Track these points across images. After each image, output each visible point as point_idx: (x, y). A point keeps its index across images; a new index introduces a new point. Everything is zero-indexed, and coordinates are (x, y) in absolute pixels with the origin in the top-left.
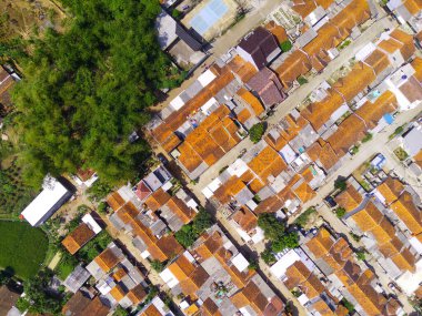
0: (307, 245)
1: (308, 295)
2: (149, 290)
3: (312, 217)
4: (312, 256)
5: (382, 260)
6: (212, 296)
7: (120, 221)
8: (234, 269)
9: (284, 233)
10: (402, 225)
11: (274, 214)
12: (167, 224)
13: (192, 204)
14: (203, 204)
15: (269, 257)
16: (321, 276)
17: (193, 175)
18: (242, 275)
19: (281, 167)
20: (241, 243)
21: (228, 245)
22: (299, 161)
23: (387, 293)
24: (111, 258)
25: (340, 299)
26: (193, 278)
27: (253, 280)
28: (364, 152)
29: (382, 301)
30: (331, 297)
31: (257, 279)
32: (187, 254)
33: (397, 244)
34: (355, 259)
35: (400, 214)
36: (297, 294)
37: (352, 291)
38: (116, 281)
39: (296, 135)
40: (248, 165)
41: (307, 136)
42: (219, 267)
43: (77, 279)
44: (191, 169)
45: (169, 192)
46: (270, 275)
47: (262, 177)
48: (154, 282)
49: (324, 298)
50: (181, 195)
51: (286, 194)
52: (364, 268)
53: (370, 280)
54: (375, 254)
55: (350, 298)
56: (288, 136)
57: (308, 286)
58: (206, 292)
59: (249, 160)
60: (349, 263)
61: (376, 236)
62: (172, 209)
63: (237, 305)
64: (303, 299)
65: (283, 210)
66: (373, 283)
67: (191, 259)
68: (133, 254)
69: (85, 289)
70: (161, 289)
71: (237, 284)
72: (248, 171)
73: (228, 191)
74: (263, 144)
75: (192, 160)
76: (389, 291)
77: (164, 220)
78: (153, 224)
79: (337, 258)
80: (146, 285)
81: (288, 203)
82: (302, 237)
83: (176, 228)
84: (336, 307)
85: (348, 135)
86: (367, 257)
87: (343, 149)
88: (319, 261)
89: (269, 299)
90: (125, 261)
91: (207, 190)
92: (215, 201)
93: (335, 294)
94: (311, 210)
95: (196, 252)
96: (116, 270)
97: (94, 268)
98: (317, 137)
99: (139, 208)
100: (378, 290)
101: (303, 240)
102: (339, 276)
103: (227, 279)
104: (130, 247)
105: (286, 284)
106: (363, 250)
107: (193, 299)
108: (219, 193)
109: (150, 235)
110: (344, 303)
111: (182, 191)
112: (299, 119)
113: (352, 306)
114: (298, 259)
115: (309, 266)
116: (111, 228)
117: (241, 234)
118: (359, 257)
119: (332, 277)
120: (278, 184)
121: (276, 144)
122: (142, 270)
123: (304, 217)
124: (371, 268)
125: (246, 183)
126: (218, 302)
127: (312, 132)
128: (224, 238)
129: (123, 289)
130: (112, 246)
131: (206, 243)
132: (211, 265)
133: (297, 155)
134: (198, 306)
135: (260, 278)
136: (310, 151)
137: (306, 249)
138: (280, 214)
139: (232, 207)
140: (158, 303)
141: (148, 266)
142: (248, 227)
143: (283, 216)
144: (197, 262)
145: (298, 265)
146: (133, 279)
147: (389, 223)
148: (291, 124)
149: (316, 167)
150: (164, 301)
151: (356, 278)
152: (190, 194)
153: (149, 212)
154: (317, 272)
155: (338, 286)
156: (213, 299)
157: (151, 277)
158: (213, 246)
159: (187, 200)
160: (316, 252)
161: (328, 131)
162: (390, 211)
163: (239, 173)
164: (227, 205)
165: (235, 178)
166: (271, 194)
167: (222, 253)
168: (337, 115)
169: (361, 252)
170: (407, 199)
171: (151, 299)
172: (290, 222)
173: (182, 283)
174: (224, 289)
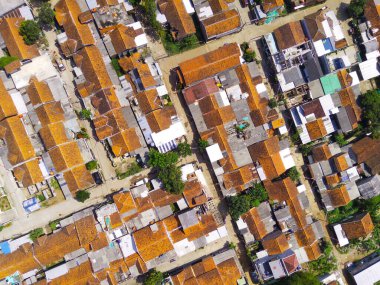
0: (139, 146)
1: (156, 93)
2: (309, 154)
3: (124, 169)
4: (139, 133)
5: (64, 101)
6: (252, 127)
7: (315, 230)
8: (222, 148)
9: (160, 167)
10: (29, 130)
11: (163, 188)
12: (272, 213)
13: (242, 224)
14: (228, 218)
15: (179, 149)
16: (135, 108)
17: (231, 254)
18: (216, 139)
19: (141, 235)
20: (204, 165)
21: (219, 171)
22: (118, 233)
23: (69, 61)
24: (335, 197)
25: (123, 77)
26: (266, 153)
27: (205, 129)
28: (43, 217)
29: (79, 59)
30: (133, 83)
31: (202, 127)
32: (263, 177)
33: (41, 113)
34: (94, 113)
35: (28, 143)
36: (165, 97)
37: (108, 81)
38: (339, 175)
39: (113, 264)
40: (171, 248)
41: (101, 260)
42: (236, 154)
43: (372, 188)
44: (230, 262)
45: (261, 248)
46: (186, 125)
47: (164, 234)
48: (300, 156)
49: (141, 87)
50: (249, 238)
51: (143, 204)
52: (87, 101)
53: (85, 85)
54: (70, 110)
55: (113, 74)
56: (119, 264)
57: (153, 103)
58: (257, 134)
59: (171, 253)
60: (101, 112)
61: (64, 132)
62: (262, 226)
63: (229, 110)
64: (162, 90)
65: (152, 188)
66: (81, 80)
67: (261, 171)
68: (311, 191)
69: (367, 174)
70: (295, 148)
71: (223, 130)
72: (174, 242)
73: (202, 227)
74: (149, 265)
75: (228, 272)
76: (66, 63)
77: (274, 218)
78: (285, 219)
79: (112, 121)
80: (310, 158)
81: (145, 194)
82: (142, 155)
83: (266, 206)
84: (131, 73)
85: (57, 248)
86: (80, 110)
87: (67, 233)
88: (132, 125)
89: (196, 103)
90: (322, 189)
91: (222, 234)
92: (218, 220)
93: (126, 84)
94: (120, 175)
95: (254, 176)
96: (334, 185)
97: (353, 193)
98: (90, 254)
99: (293, 237)
100: (79, 71)
101: (142, 152)
102: (117, 103)
103: (232, 138)
104: (312, 198)
105: (174, 113)
106: (80, 116)
107: (272, 132)
108: (213, 228)
109: (293, 208)
110: (121, 71)
111: (247, 241)
112: (102, 279)
113: (112, 64)
114: (154, 135)
115: (144, 123)
116: (323, 225)
117: (203, 178)
118: (89, 113)
119: (124, 103)
120: (148, 216)
121: (135, 260)
122: (308, 174)
123: (132, 170)
124: (77, 94)
125: (181, 229)
126: (247, 119)
127: (94, 261)
128: (220, 180)
129: (333, 162)
130: (329, 208)
131: (242, 183)
132: (243, 158)
133: (118, 242)
134: (270, 123)
135: (198, 127)
136: (103, 244)
137: (142, 142)
138: (157, 185)
139: (203, 209)
140: (305, 138)
141: (302, 177)
142: (194, 184)
143: (154, 182)
144: (255, 165)
145: (156, 128)
146: (320, 169)
147: (44, 138)
148: (114, 276)
149: (104, 226)
150: (299, 138)
151: (100, 95)
152: (239, 235)
153: (285, 230)
154: (139, 114)
155: (121, 92)
156: (252, 124)
157: (302, 162)
158: (236, 177)
159: (245, 230)
160: (132, 135)
161: (76, 257)
162: (36, 150)
163: (185, 242)
164: (208, 213)
165: (190, 238)
166: (159, 209)
167: (227, 167)
168: (62, 270)
169: (82, 115)
170: (15, 158)
171: (309, 144)
172: (146, 172)
173: (276, 150)
174: (238, 130)
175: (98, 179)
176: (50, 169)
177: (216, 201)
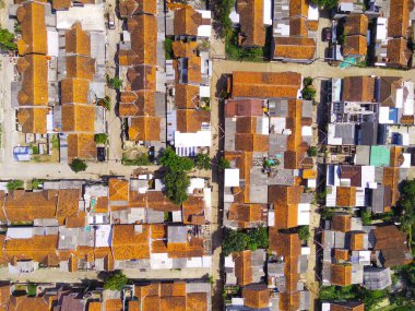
0: (158, 138)
1: (197, 91)
2: (329, 218)
3: (132, 156)
4: (163, 125)
5: (100, 61)
6: (281, 166)
7: (302, 299)
8: (242, 175)
9: (171, 169)
10: (51, 76)
11: (165, 191)
12: (266, 263)
13: (229, 262)
14: (218, 251)
15: (197, 159)
16: (169, 98)
17: (206, 288)
18: (240, 164)
19: (122, 230)
20: (216, 186)
21: (228, 198)
22: (99, 219)
23: (121, 22)
24: (336, 274)
25: (171, 61)
26: (284, 200)
27: (233, 149)
28: (29, 171)
29: (133, 23)
30: (178, 72)
31: (230, 146)
32: (271, 223)
33: (71, 64)
34: (125, 86)
35: (45, 88)
36: (206, 99)
37: (153, 59)
38: (350, 253)
39: (81, 248)
40: (148, 257)
41: (71, 239)
42: (253, 188)
43: (378, 280)
44: (202, 296)
45: (239, 295)
46: (215, 137)
47: (146, 239)
48: (318, 217)
49: (185, 79)
50: (231, 279)
51: (137, 200)
52: (123, 70)
53: (127, 53)
54: (102, 72)
55: (161, 54)
56: (87, 251)
57: (190, 101)
58: (283, 176)
59: (145, 261)
60: (133, 88)
61: (86, 92)
62: (250, 272)
63: (265, 140)
64: (205, 92)
65: (153, 187)
66: (126, 47)
67: (271, 216)
68: (314, 257)
69: (378, 263)
70: (316, 207)
71: (250, 159)
72: (153, 252)
73: (188, 248)
74: (117, 265)
75: (195, 305)
76: (118, 23)
77: (265, 269)
78: (277, 275)
79: (140, 102)
80: (327, 223)
81: (143, 190)
82: (157, 149)
83: (262, 253)
84: (181, 60)
85: (31, 208)
86: (112, 76)
87: (46, 197)
88: (159, 114)
89: (234, 119)
90: (327, 260)
91: (205, 264)
92: (207, 248)
93: (171, 70)
94: (126, 161)
95: (263, 217)
96: (341, 261)
97: (357, 277)
98: (62, 228)
99: (277, 297)
100: (127, 36)
101: (159, 146)
102: (153, 85)
103: (256, 170)
104: (312, 264)
105: (208, 120)
106: (110, 83)
107: (300, 180)
108: (199, 254)
109: (288, 267)
110: (171, 54)
111: (228, 282)
112: (64, 259)
113: (165, 43)
114: (177, 134)
115: (173, 117)
116: (312, 297)
117: (209, 198)
118: (120, 84)
119: (161, 88)
120: (137, 214)
121: (106, 254)
122: (319, 238)
123: (140, 161)
124: (116, 59)
125: (166, 242)
126: (280, 157)
127: (63, 237)
128: (227, 207)
129: (349, 237)
130: (326, 282)
131: (247, 220)
132: (259, 195)
133: (96, 228)
134: (301, 171)
135: (226, 144)
136: (79, 223)
137: (162, 136)
138: (159, 186)
139: (196, 230)
140: (331, 200)
141: (311, 239)
142: (198, 200)
143: (157, 181)
144: (269, 208)
145: (182, 128)
146: (333, 239)
147: (63, 90)
148: (77, 261)
149: (87, 206)
150: (325, 198)
151: (139, 69)
152: (223, 272)
153: (272, 286)
154: (171, 106)
155: (162, 76)
156: (282, 164)
157: (317, 224)
158: (243, 211)
159: (230, 270)
160: (155, 125)
161: (46, 226)
162: (50, 99)
163: (164, 256)
164: (200, 236)
165: (171, 255)
166: (151, 211)
167: (239, 198)
168: (26, 233)
169: (112, 83)
170: (25, 98)
171: (332, 208)
172: (154, 168)
173: (297, 201)
174: (265, 164)
175: (101, 155)
176: (56, 124)
177: (213, 228)
